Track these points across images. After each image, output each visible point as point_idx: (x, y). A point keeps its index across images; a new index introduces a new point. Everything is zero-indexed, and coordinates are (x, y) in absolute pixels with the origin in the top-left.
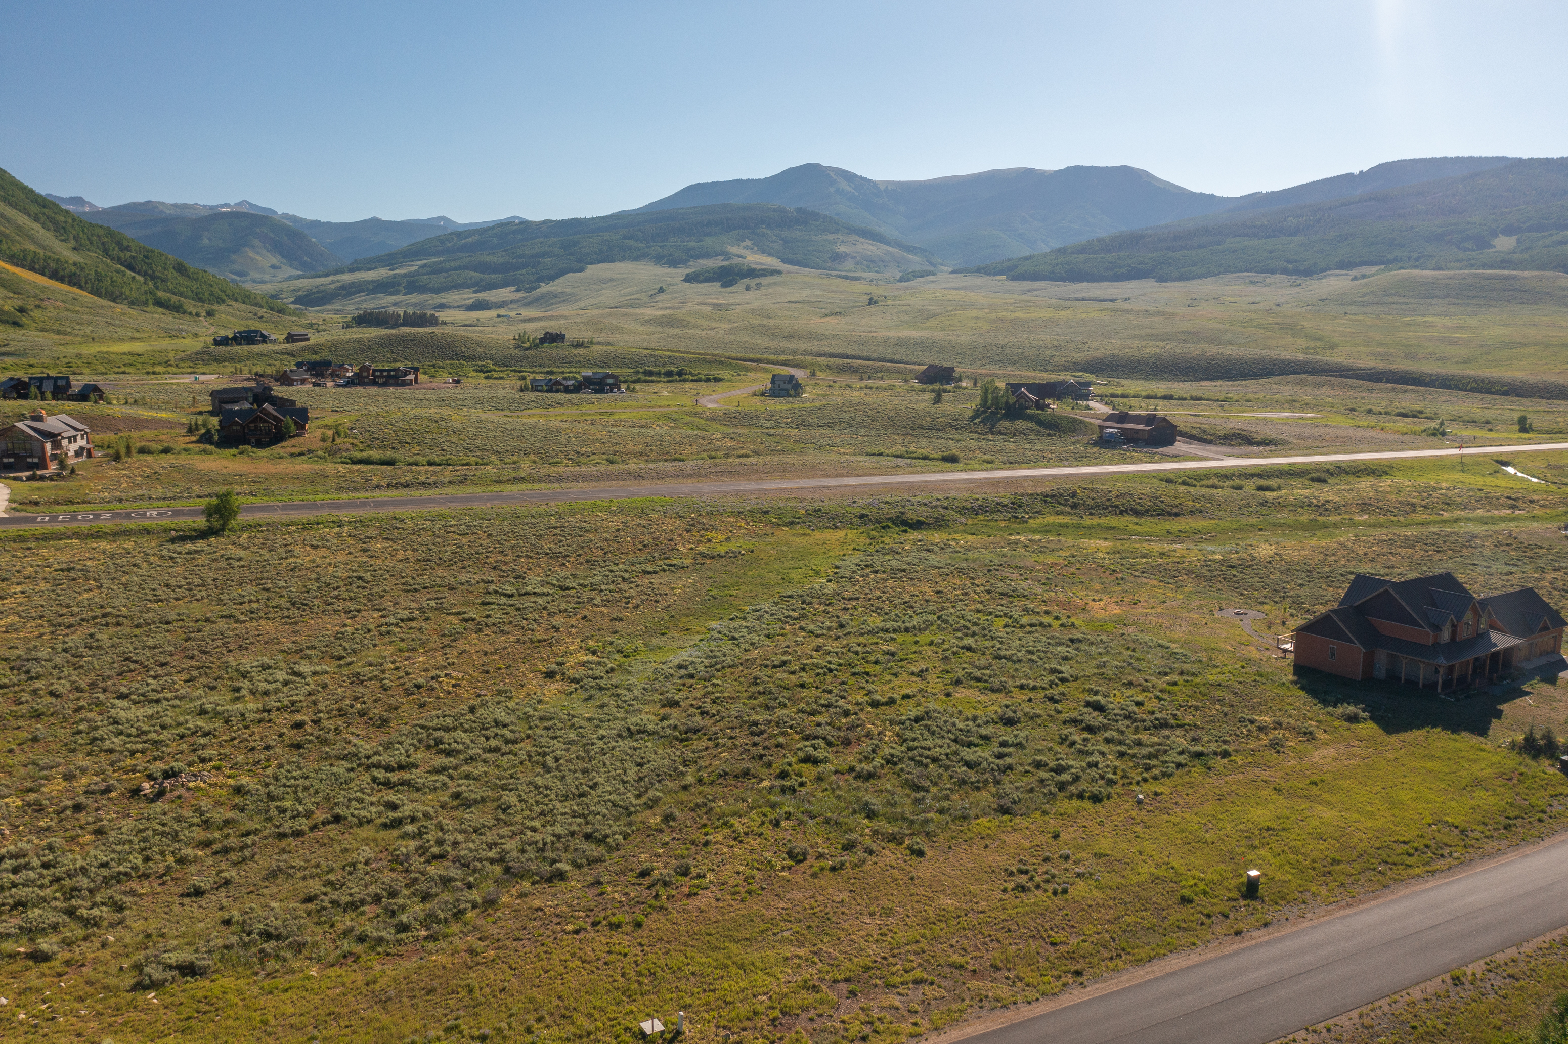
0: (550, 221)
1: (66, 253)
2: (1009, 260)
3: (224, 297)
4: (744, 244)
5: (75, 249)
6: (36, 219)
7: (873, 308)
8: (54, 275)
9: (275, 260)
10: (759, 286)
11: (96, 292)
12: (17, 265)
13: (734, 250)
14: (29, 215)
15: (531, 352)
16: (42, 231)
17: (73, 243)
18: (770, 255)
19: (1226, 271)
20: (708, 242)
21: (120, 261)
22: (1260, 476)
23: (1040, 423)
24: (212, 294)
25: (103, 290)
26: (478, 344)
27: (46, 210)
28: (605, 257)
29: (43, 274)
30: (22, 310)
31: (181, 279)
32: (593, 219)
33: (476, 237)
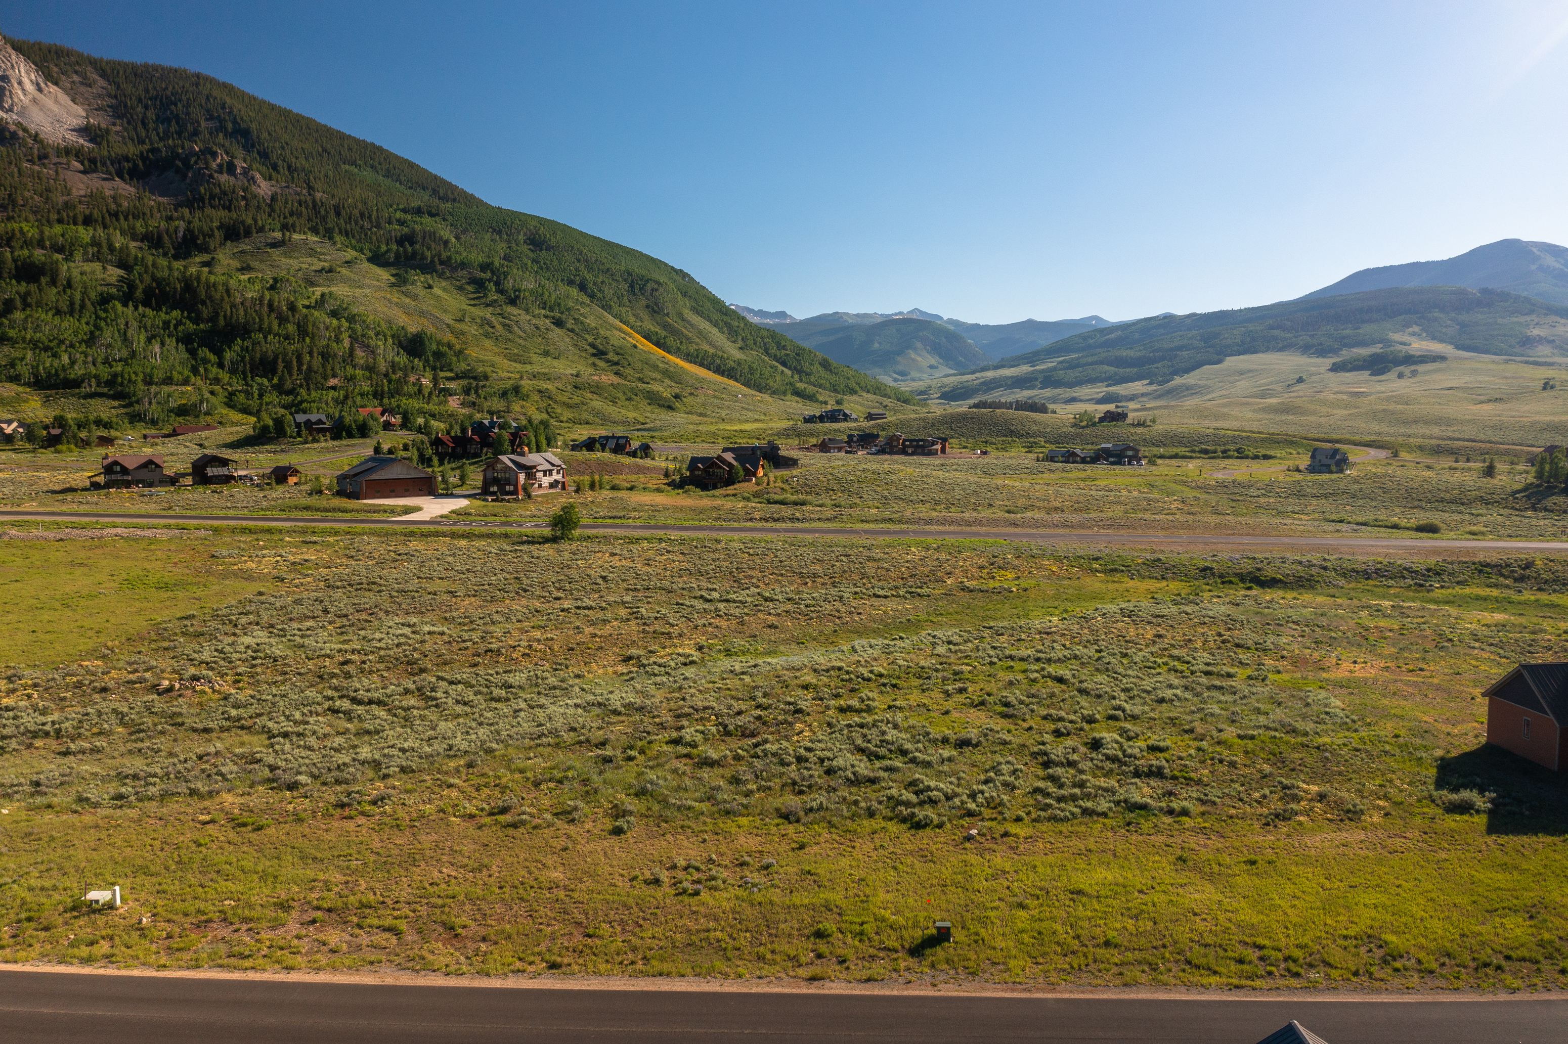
0: (1194, 315)
1: (733, 352)
3: (857, 388)
4: (1411, 330)
5: (740, 348)
6: (716, 325)
7: (1544, 393)
8: (718, 371)
9: (933, 361)
11: (747, 384)
12: (690, 362)
14: (711, 322)
16: (718, 334)
17: (740, 343)
21: (776, 358)
24: (847, 386)
25: (753, 382)
27: (724, 317)
28: (1248, 348)
30: (677, 397)
31: (823, 372)
32: (1241, 311)
33: (1119, 333)
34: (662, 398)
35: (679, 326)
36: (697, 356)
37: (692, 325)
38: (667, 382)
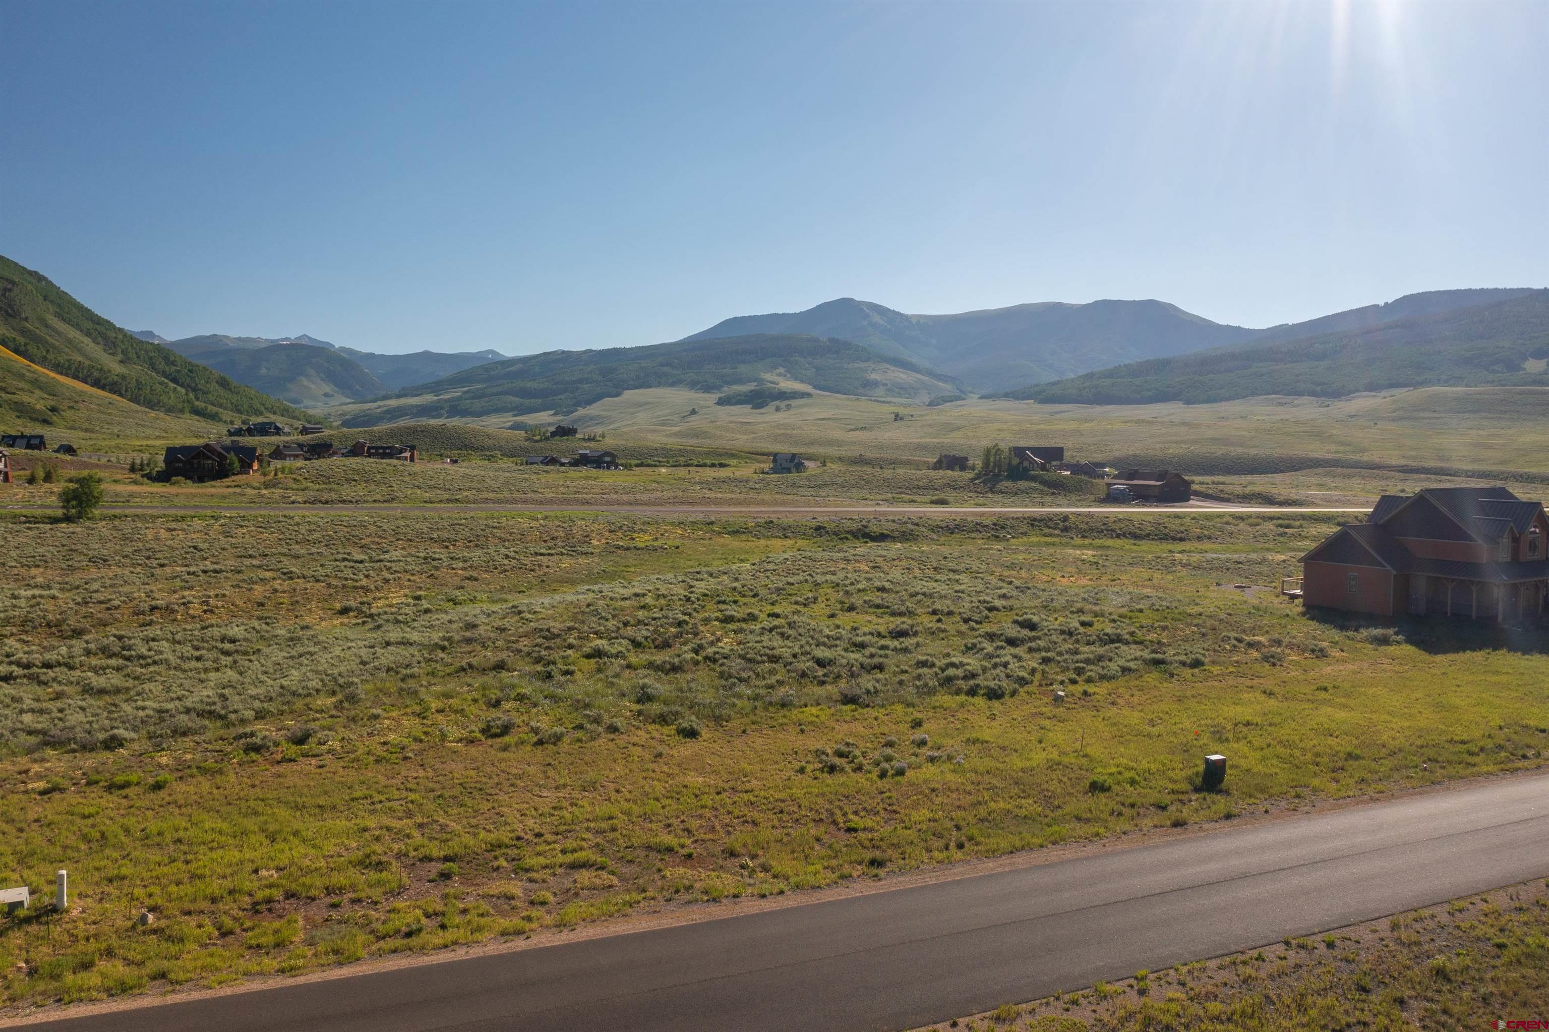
0: (590, 351)
1: (114, 366)
2: (1037, 385)
3: (262, 409)
4: (778, 371)
5: (121, 362)
6: (88, 334)
7: (898, 423)
8: (96, 384)
9: (328, 389)
10: (789, 407)
11: (135, 400)
12: (61, 374)
13: (767, 376)
14: (81, 331)
15: (541, 444)
16: (92, 345)
17: (120, 357)
18: (802, 381)
19: (1253, 394)
20: (742, 369)
21: (164, 374)
22: (1279, 518)
23: (1044, 483)
24: (251, 407)
25: (142, 398)
26: (489, 436)
27: (98, 327)
28: (643, 383)
29: (86, 383)
30: (53, 409)
31: (221, 391)
32: (632, 349)
33: (520, 366)
34: (35, 411)
35: (42, 332)
36: (69, 368)
37: (59, 334)
38: (38, 393)
